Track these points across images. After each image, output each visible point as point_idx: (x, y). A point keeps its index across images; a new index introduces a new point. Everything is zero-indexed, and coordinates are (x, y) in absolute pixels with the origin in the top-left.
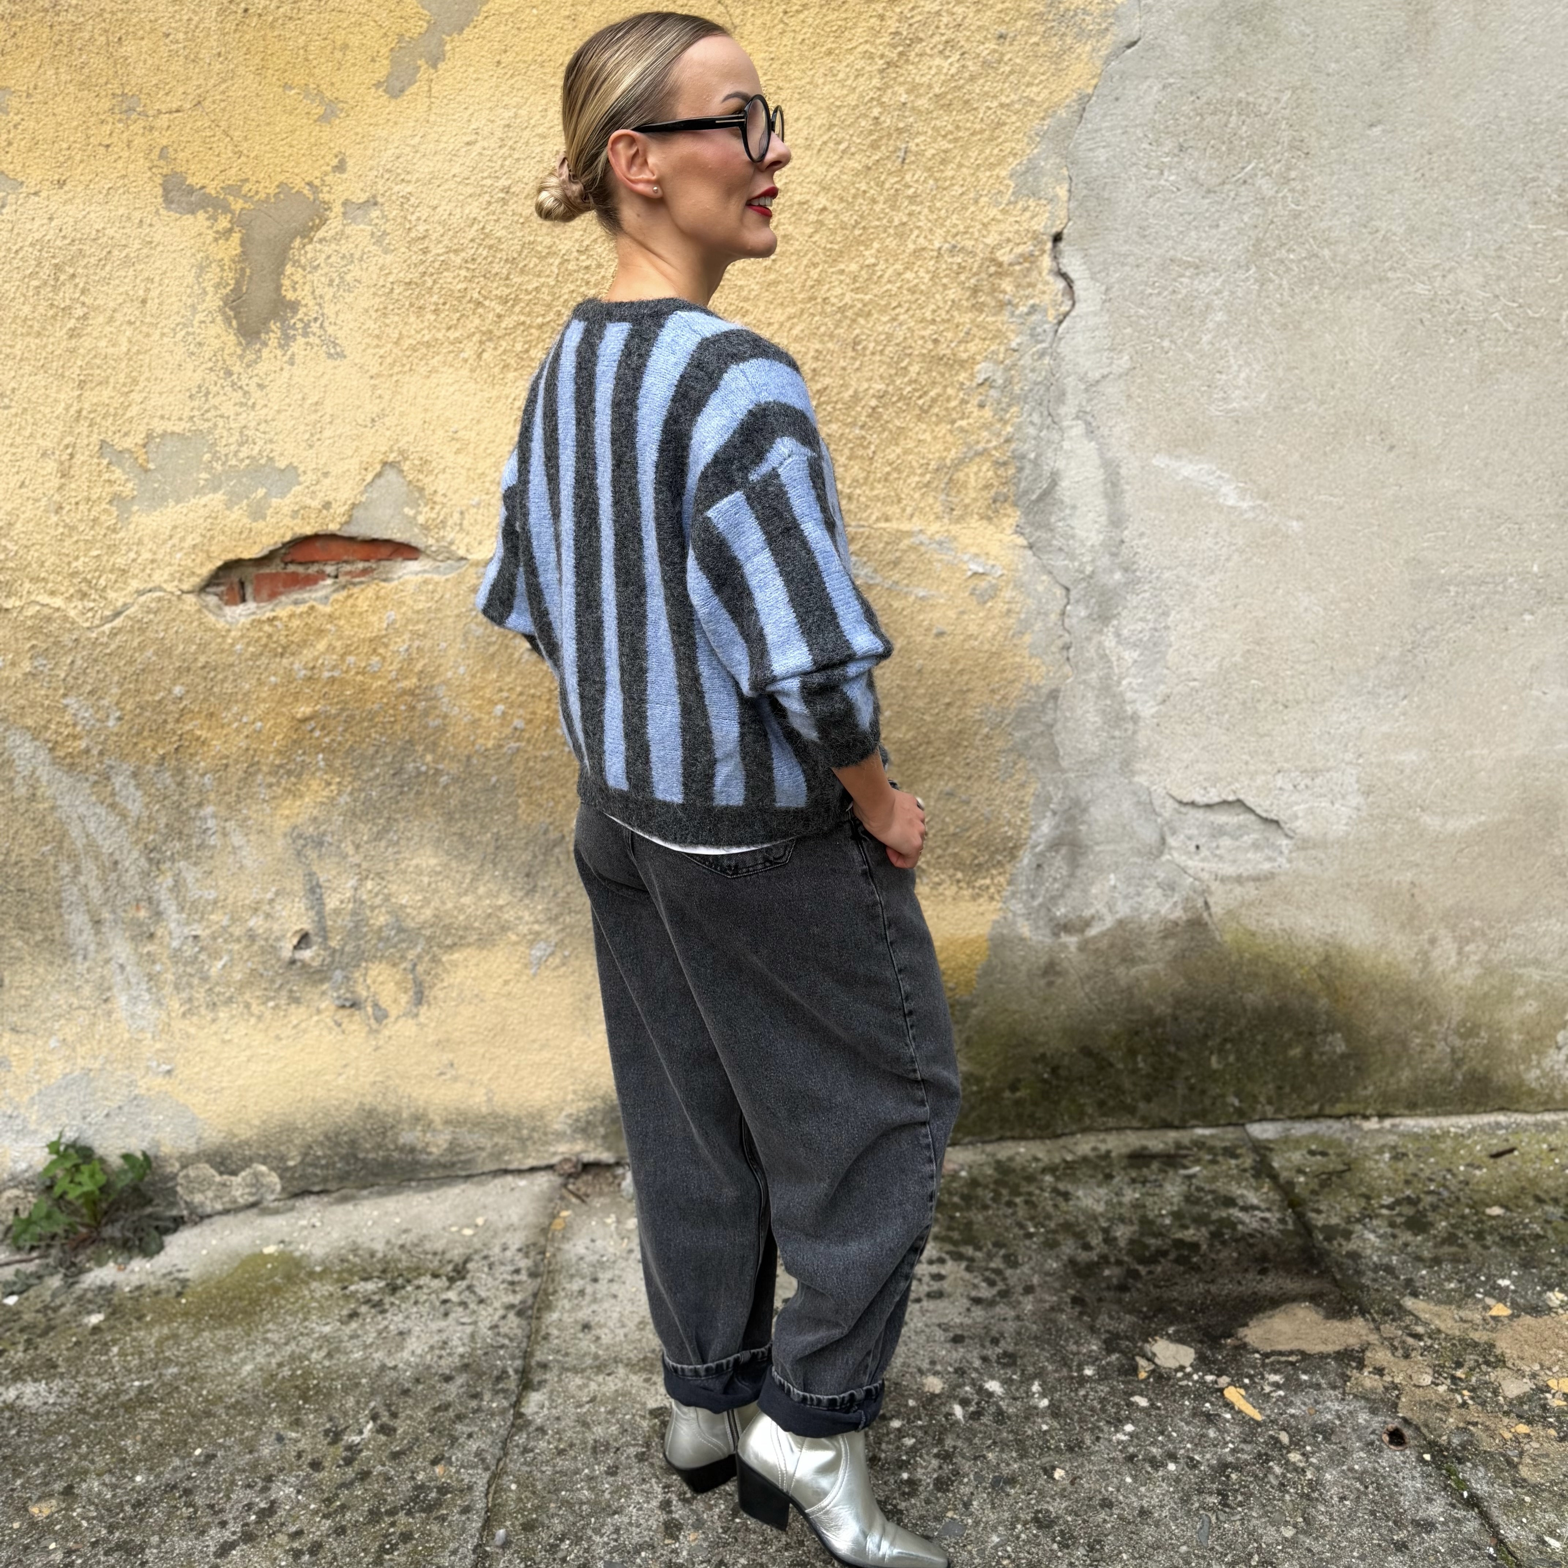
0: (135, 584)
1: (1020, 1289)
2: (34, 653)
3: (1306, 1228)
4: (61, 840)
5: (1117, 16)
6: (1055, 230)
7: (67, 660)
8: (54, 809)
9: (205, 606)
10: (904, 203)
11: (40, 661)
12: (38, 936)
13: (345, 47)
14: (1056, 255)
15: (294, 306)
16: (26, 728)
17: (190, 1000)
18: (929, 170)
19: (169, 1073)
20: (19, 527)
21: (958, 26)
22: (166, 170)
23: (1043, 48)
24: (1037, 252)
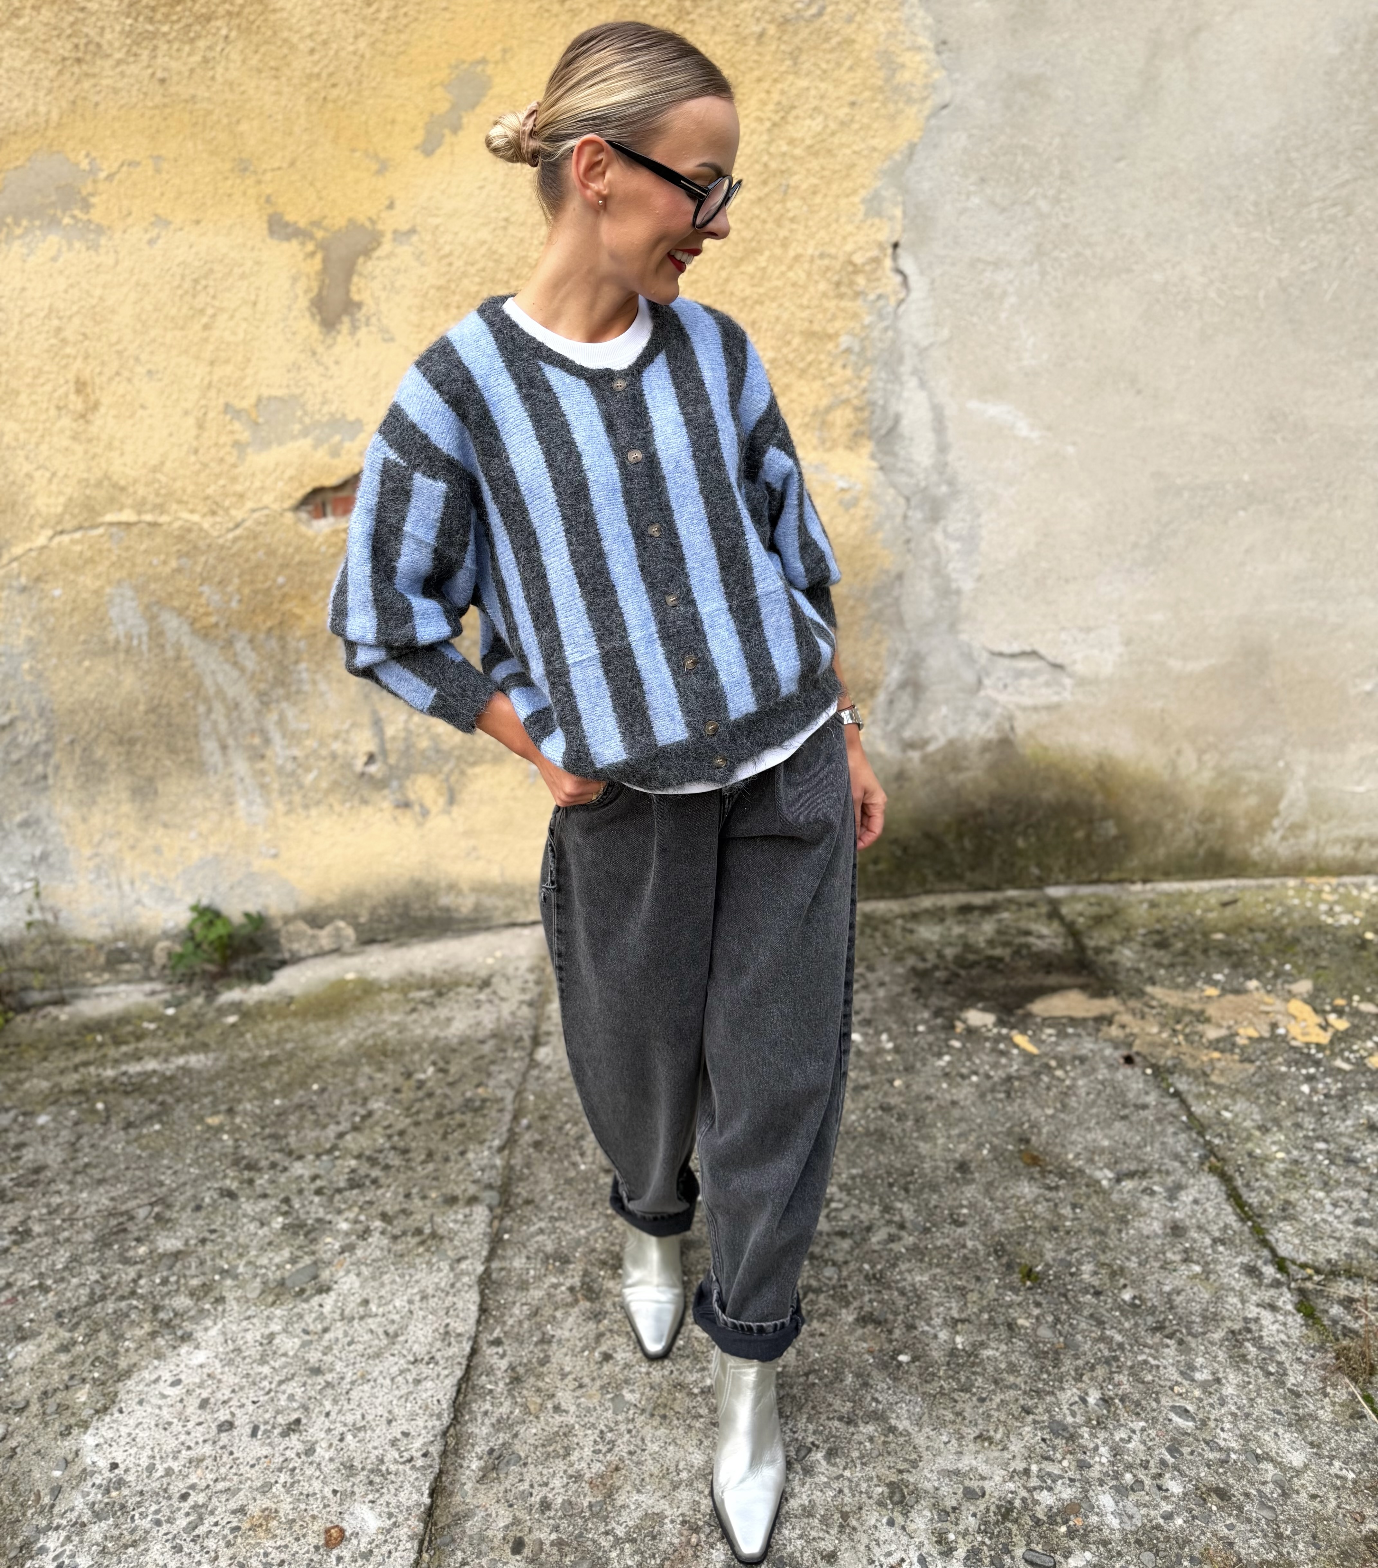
0: (249, 505)
2: (180, 555)
3: (1081, 948)
4: (198, 689)
5: (934, 87)
6: (894, 240)
7: (203, 559)
8: (193, 666)
9: (299, 520)
10: (786, 223)
11: (184, 560)
12: (182, 758)
13: (393, 122)
14: (895, 257)
15: (359, 305)
16: (174, 609)
17: (290, 803)
18: (803, 199)
19: (275, 856)
20: (169, 465)
21: (822, 97)
22: (270, 210)
23: (883, 111)
24: (882, 256)
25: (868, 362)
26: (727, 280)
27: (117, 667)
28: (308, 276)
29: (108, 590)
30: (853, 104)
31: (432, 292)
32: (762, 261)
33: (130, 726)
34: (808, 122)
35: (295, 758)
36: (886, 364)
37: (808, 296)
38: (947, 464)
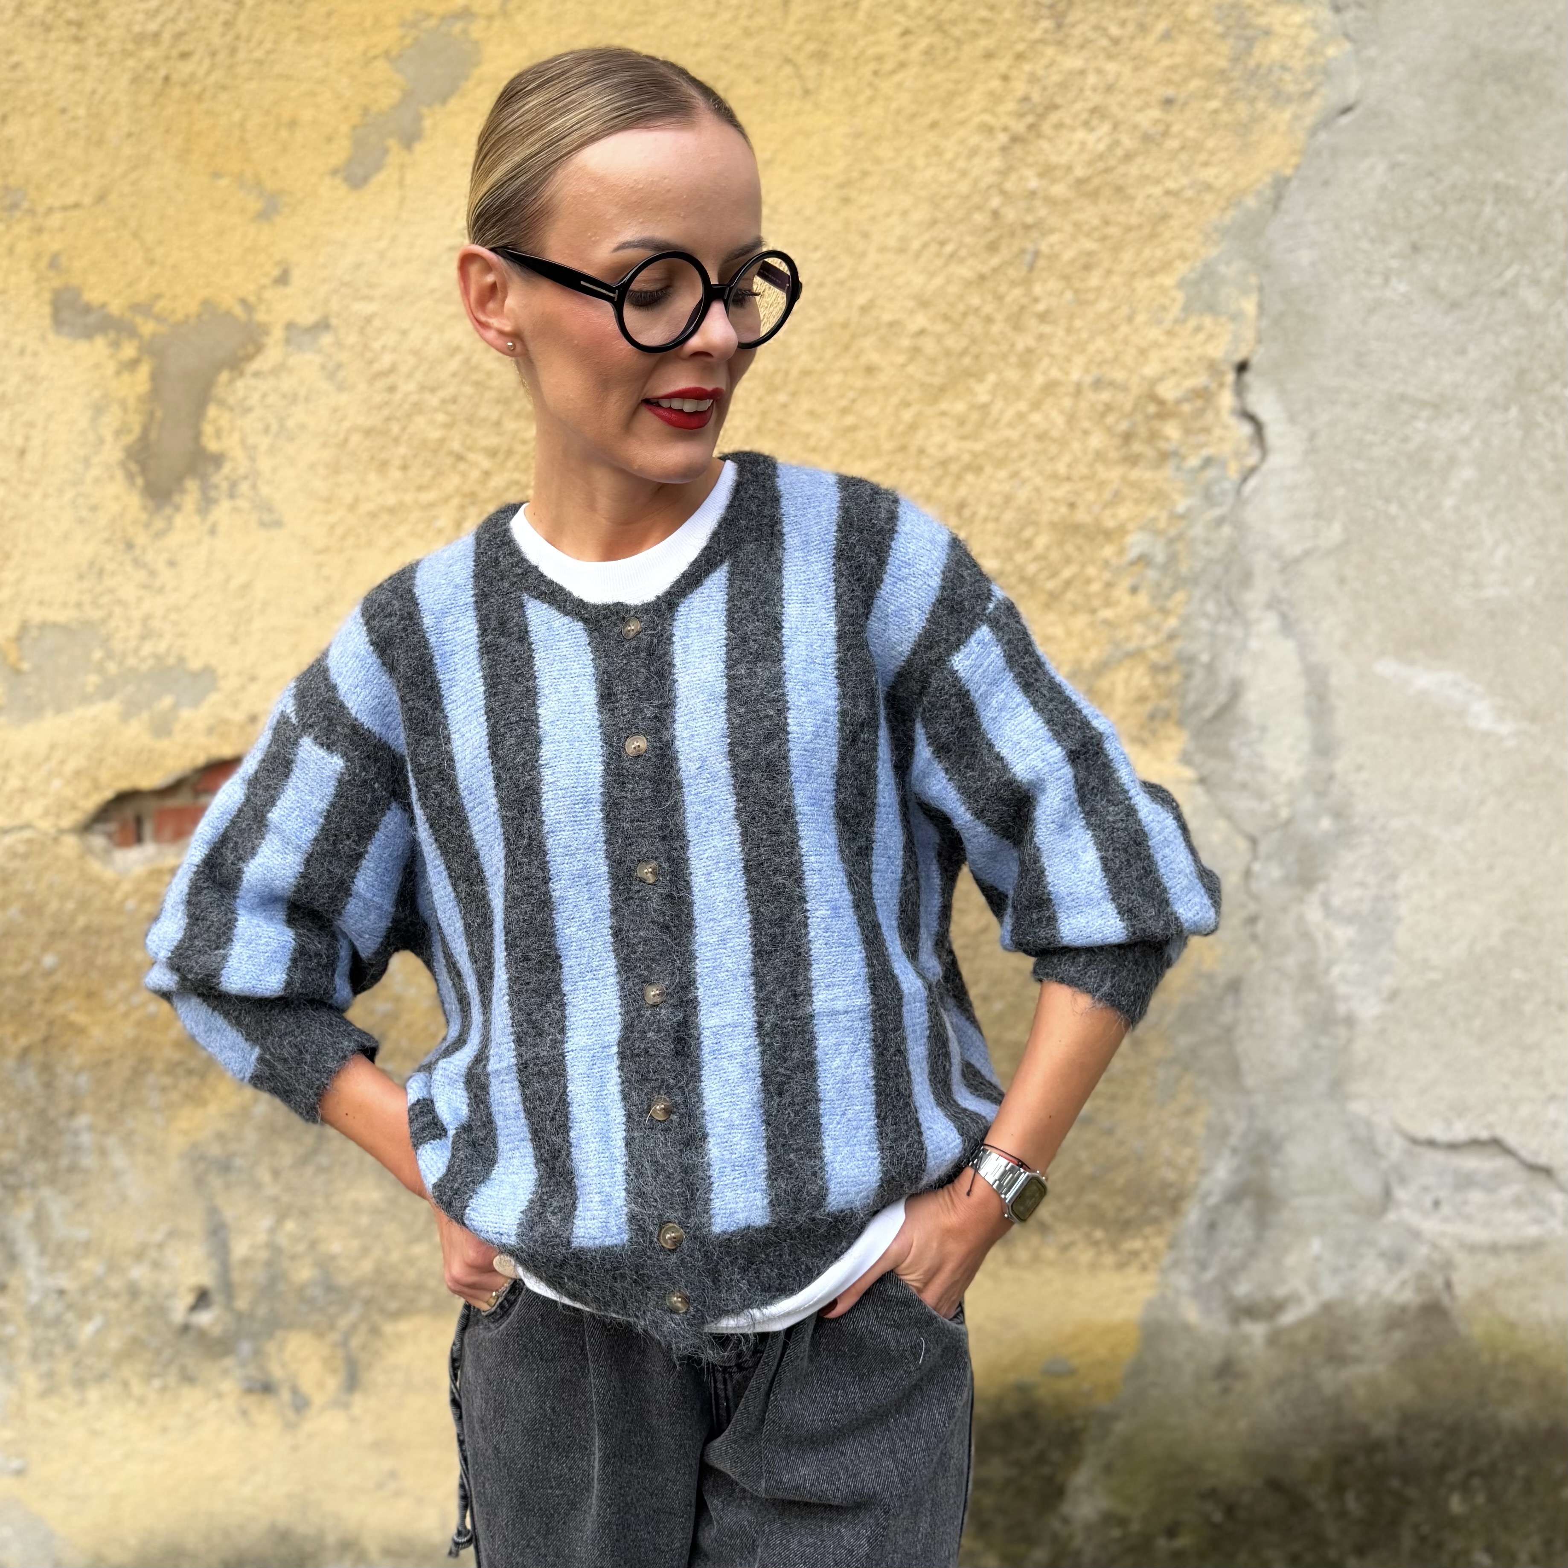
5: (1327, 72)
6: (1238, 357)
9: (88, 851)
10: (1032, 323)
13: (293, 124)
14: (1240, 390)
15: (218, 460)
17: (50, 1375)
18: (1066, 278)
21: (1109, 89)
22: (57, 283)
23: (1225, 117)
24: (1213, 386)
25: (1181, 582)
26: (913, 427)
28: (123, 404)
30: (1168, 102)
31: (355, 439)
32: (982, 392)
34: (1080, 135)
35: (61, 1292)
36: (1217, 587)
37: (1067, 458)
38: (1331, 777)
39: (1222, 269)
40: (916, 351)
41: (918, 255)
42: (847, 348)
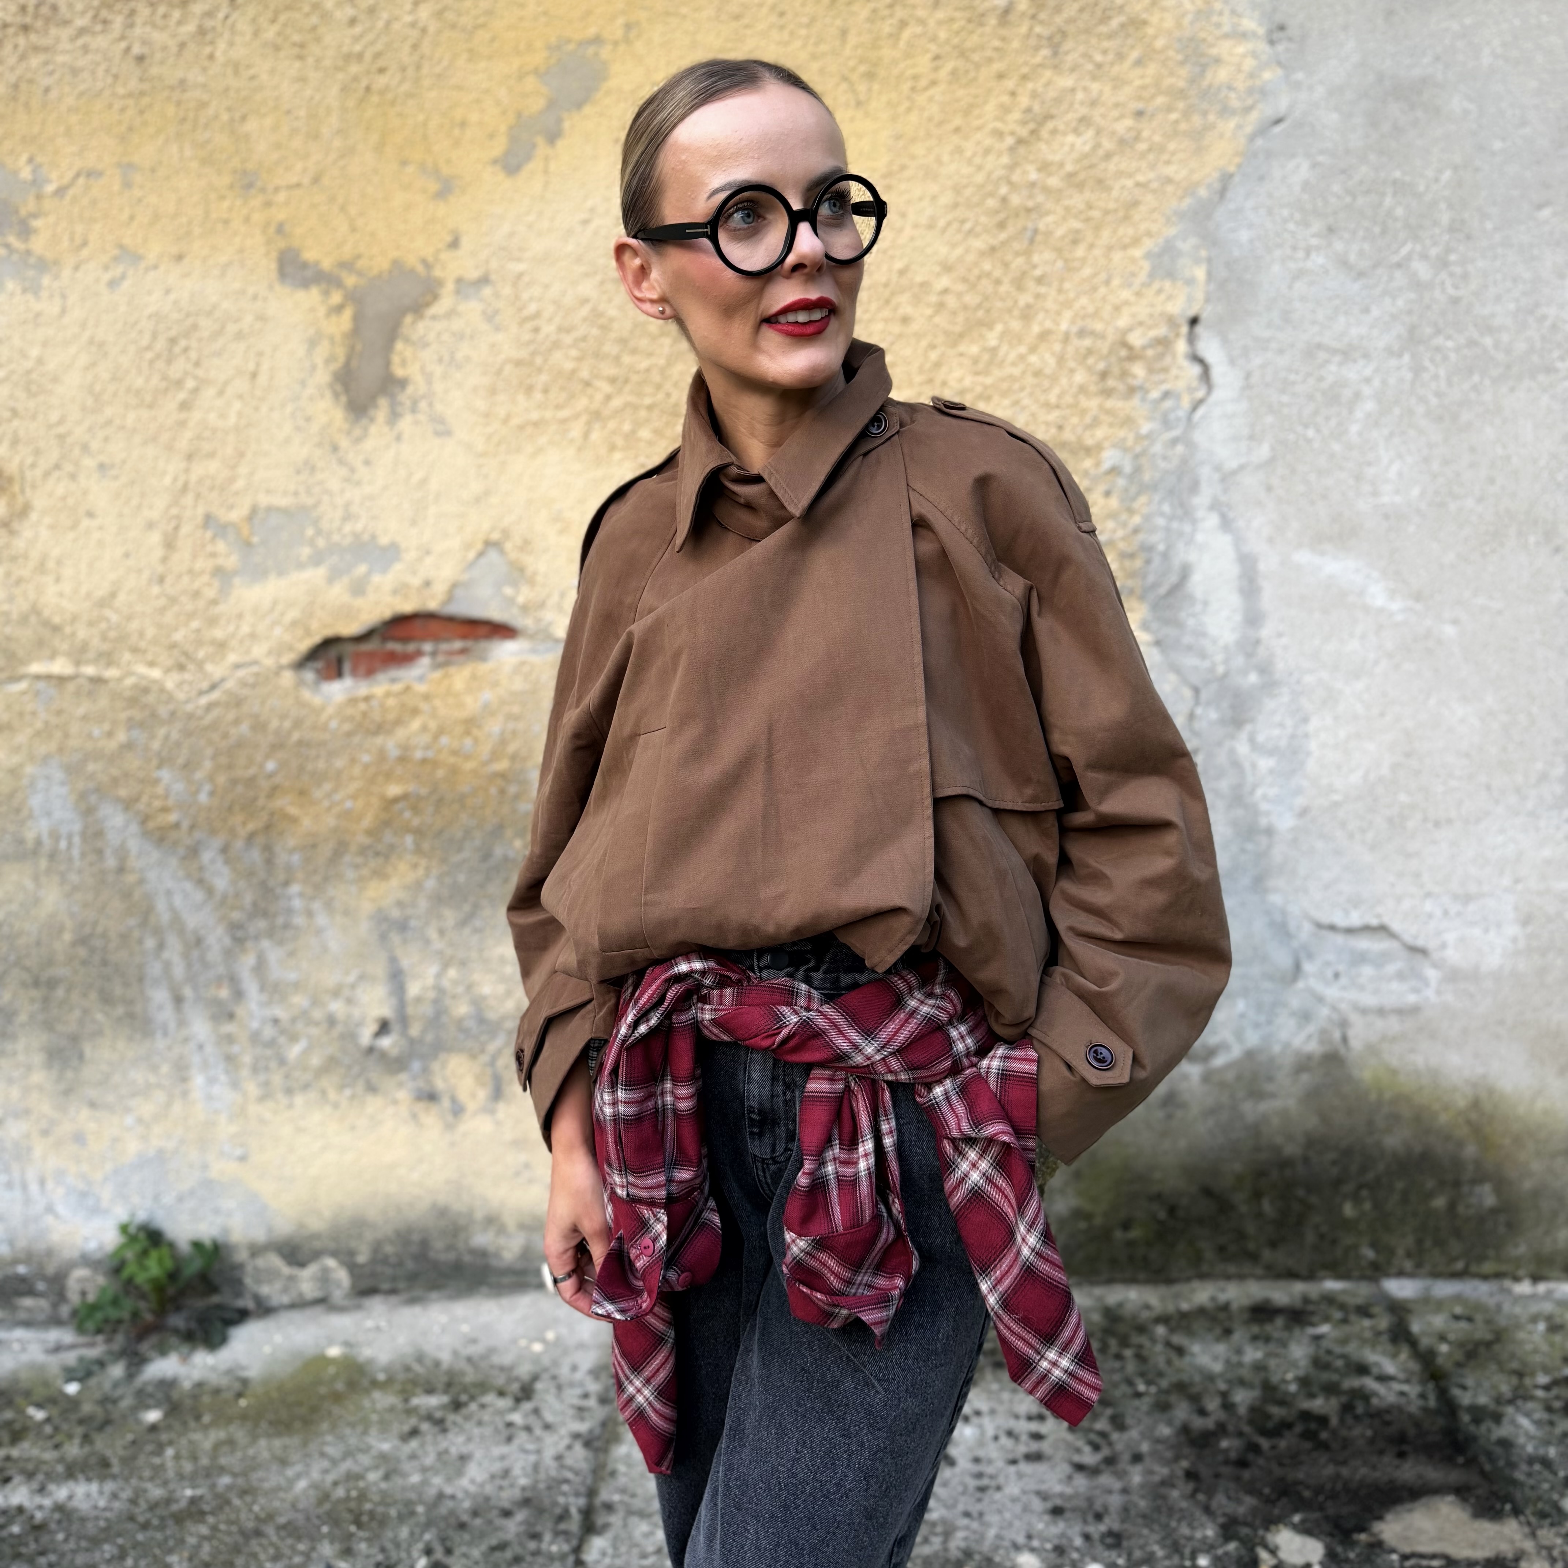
0: (233, 658)
1: (1126, 1457)
2: (131, 724)
3: (1449, 1407)
4: (147, 915)
5: (1263, 92)
6: (1191, 313)
7: (162, 732)
8: (141, 881)
9: (302, 682)
10: (1031, 285)
11: (135, 733)
12: (120, 1010)
13: (463, 124)
14: (1192, 339)
15: (403, 383)
16: (118, 800)
17: (267, 1084)
18: (1058, 250)
19: (243, 1159)
20: (122, 597)
21: (1094, 103)
22: (282, 245)
23: (1183, 126)
24: (1171, 335)
25: (1144, 489)
26: (937, 365)
27: (36, 878)
28: (332, 339)
29: (29, 769)
30: (1139, 114)
31: (508, 368)
32: (992, 338)
33: (50, 962)
34: (1071, 138)
35: (276, 1021)
36: (1171, 492)
37: (1056, 391)
38: (1258, 642)
39: (1180, 244)
40: (941, 306)
41: (944, 230)
42: (887, 302)
